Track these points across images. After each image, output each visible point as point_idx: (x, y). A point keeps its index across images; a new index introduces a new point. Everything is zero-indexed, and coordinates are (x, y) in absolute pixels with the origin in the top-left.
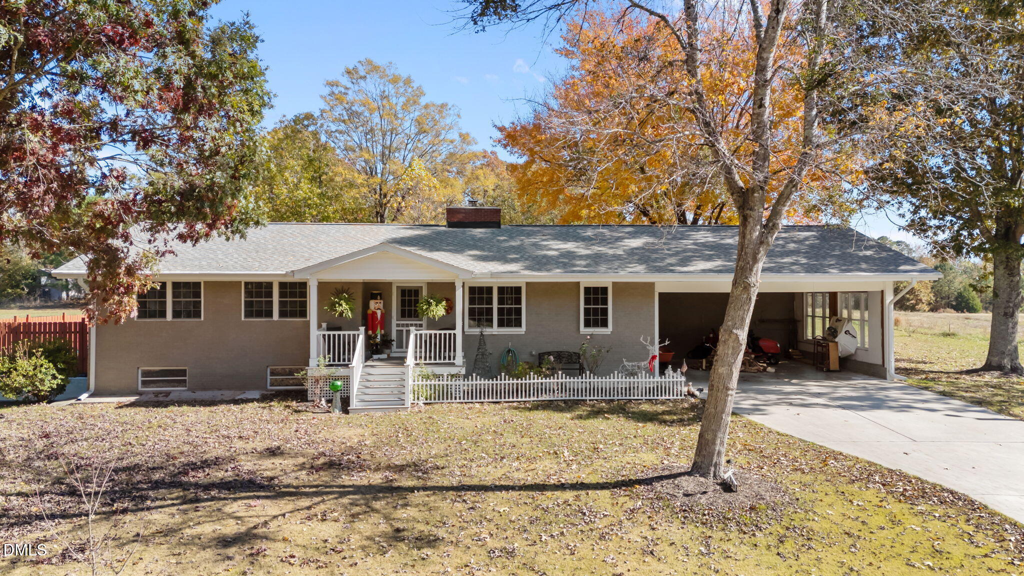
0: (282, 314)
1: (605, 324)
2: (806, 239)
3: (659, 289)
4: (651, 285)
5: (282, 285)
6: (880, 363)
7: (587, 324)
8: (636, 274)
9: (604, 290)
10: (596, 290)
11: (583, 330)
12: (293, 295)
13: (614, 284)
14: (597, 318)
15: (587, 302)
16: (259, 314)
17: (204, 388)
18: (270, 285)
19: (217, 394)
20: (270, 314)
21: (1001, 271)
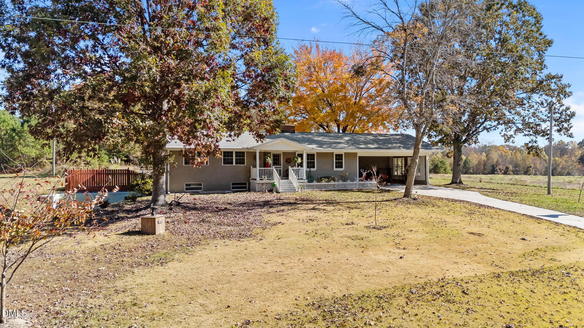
0: (236, 163)
1: (342, 167)
2: (399, 138)
3: (359, 155)
4: (356, 153)
5: (236, 153)
6: (424, 180)
7: (336, 167)
8: (351, 150)
9: (342, 155)
10: (339, 155)
11: (335, 169)
12: (240, 156)
13: (345, 153)
14: (339, 165)
15: (336, 159)
16: (228, 163)
17: (210, 189)
18: (232, 153)
19: (214, 192)
20: (232, 163)
21: (456, 150)
